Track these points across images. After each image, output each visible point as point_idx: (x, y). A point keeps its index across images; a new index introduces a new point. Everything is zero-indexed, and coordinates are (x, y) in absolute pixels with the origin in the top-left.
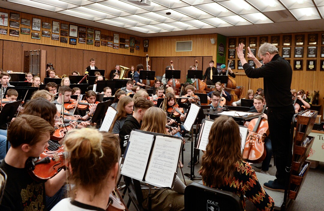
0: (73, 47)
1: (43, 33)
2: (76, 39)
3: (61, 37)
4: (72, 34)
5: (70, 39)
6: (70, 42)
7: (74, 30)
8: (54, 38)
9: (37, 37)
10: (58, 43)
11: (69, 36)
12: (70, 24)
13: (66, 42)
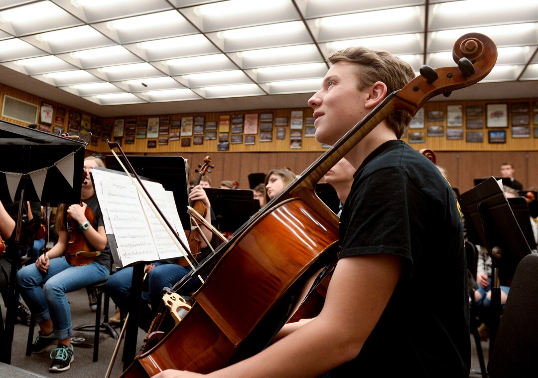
0: (499, 147)
1: (429, 131)
2: (505, 132)
3: (467, 133)
4: (492, 123)
5: (489, 133)
6: (489, 138)
7: (497, 114)
8: (450, 136)
9: (419, 138)
10: (461, 146)
11: (487, 128)
12: (486, 105)
13: (480, 141)
